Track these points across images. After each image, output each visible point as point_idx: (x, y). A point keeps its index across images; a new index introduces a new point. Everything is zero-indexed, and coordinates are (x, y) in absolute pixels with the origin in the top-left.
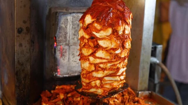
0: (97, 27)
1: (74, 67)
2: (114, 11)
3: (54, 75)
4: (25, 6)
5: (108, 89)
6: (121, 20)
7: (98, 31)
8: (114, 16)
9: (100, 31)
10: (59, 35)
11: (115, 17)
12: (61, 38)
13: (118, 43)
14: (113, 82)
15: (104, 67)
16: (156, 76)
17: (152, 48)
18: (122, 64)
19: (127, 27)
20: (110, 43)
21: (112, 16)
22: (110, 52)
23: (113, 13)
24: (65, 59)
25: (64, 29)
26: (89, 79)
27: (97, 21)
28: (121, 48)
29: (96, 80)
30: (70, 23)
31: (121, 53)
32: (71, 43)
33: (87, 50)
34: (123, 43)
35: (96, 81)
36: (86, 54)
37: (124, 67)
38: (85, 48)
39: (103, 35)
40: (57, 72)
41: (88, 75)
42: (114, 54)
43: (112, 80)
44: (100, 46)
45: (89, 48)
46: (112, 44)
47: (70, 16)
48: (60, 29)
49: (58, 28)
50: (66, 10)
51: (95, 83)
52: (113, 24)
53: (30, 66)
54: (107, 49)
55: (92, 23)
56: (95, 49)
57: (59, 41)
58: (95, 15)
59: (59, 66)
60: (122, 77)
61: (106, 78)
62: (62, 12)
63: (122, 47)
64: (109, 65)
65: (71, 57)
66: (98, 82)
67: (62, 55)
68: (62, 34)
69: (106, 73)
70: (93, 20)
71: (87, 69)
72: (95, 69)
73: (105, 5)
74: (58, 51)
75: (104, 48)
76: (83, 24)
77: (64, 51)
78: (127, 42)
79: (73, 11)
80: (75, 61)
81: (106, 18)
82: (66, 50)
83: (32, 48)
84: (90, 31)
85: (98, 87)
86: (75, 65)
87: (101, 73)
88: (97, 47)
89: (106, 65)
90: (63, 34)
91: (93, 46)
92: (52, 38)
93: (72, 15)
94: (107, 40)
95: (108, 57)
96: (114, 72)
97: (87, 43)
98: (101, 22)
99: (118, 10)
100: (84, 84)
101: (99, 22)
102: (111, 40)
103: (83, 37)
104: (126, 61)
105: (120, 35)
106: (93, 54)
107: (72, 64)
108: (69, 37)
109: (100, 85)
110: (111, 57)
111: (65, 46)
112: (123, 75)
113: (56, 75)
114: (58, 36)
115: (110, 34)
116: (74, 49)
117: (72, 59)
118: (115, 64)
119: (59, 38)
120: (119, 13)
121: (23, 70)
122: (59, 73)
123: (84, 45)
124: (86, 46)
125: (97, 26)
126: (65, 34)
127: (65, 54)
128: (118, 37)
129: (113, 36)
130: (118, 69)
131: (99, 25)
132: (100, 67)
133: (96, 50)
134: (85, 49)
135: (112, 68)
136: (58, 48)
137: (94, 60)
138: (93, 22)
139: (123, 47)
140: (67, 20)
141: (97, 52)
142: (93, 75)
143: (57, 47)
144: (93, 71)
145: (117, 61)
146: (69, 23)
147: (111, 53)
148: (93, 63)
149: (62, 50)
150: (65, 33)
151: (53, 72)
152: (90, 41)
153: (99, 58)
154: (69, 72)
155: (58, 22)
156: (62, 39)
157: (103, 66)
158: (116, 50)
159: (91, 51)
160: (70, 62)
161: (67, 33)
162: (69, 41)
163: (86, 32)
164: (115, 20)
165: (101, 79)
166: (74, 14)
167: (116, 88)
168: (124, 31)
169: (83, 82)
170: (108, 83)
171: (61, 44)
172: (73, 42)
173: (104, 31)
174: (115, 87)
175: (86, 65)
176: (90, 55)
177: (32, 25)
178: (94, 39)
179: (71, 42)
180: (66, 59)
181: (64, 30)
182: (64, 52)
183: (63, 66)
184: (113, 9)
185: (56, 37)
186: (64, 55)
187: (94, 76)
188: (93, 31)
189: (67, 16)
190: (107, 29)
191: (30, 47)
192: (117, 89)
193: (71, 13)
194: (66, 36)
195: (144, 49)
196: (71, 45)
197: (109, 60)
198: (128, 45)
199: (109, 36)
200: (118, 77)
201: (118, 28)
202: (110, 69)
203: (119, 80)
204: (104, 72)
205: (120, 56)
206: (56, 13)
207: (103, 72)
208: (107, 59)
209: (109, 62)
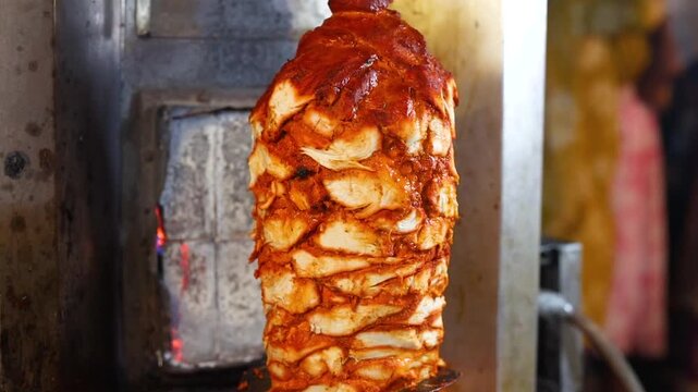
0: (319, 126)
1: (239, 329)
2: (385, 65)
3: (157, 362)
4: (33, 66)
5: (377, 382)
6: (413, 96)
7: (325, 143)
8: (385, 83)
9: (331, 140)
10: (174, 199)
11: (390, 86)
12: (184, 211)
13: (407, 187)
14: (393, 353)
15: (357, 291)
16: (565, 366)
17: (543, 255)
18: (426, 276)
19: (436, 124)
20: (373, 187)
21: (375, 84)
22: (375, 225)
23: (382, 71)
24: (201, 297)
25: (194, 174)
26: (298, 348)
27: (320, 104)
28: (420, 209)
29: (327, 348)
30: (215, 151)
31: (420, 232)
32: (222, 232)
33: (284, 224)
34: (425, 188)
35: (325, 351)
36: (281, 241)
37: (437, 292)
38: (277, 217)
39: (344, 158)
40: (171, 349)
41: (293, 329)
42: (393, 234)
43: (389, 347)
44: (334, 203)
45: (292, 218)
46: (382, 194)
47: (217, 124)
48: (177, 175)
49: (171, 170)
50: (200, 99)
51: (323, 361)
52: (382, 114)
53: (60, 314)
54: (363, 215)
55: (299, 112)
56: (317, 216)
57: (174, 222)
58: (309, 80)
59: (177, 328)
60: (431, 338)
61: (367, 339)
62: (183, 107)
63: (422, 206)
64: (375, 279)
65: (225, 288)
66: (333, 356)
67: (189, 281)
68: (187, 197)
69: (365, 315)
70: (303, 101)
71: (288, 303)
72: (321, 300)
73: (347, 46)
74: (170, 264)
75: (350, 212)
76: (263, 124)
77: (197, 264)
78: (441, 186)
79: (224, 104)
80: (242, 307)
81: (354, 90)
82: (204, 259)
83: (66, 239)
84: (291, 148)
85: (334, 377)
86: (241, 322)
87: (343, 318)
88: (325, 209)
89: (363, 282)
90: (192, 195)
91: (306, 204)
92: (147, 212)
93: (223, 118)
94: (362, 175)
95: (371, 249)
96: (397, 310)
97: (283, 198)
98: (333, 104)
99: (400, 61)
100: (278, 371)
101: (327, 105)
102: (378, 178)
103: (266, 174)
104: (442, 268)
105: (413, 156)
106: (308, 241)
107: (231, 317)
108: (215, 209)
109: (344, 365)
110: (383, 247)
111: (200, 244)
112: (435, 328)
113: (166, 363)
114: (169, 205)
115: (374, 155)
116: (236, 257)
117: (227, 297)
118: (397, 277)
119: (174, 213)
120: (402, 71)
121: (30, 328)
122: (180, 355)
123: (271, 209)
124: (278, 211)
125: (320, 122)
126: (200, 198)
127: (200, 277)
128: (404, 164)
129: (384, 162)
130: (412, 298)
131: (325, 120)
132: (338, 292)
133: (320, 222)
134: (277, 224)
135: (388, 294)
136: (171, 251)
137: (314, 264)
138: (303, 109)
139: (428, 208)
140: (205, 138)
141: (325, 228)
142: (313, 327)
143: (169, 249)
144: (310, 311)
145: (404, 263)
146: (211, 153)
147: (379, 232)
148: (312, 275)
149: (189, 262)
150: (198, 193)
151: (153, 352)
152: (293, 189)
153: (331, 253)
154: (217, 350)
155: (168, 144)
156: (185, 216)
157: (351, 286)
158: (401, 219)
159: (299, 229)
160: (222, 309)
161: (206, 193)
162: (214, 225)
163: (277, 155)
164: (389, 98)
165: (344, 342)
166: (232, 118)
167: (409, 379)
168: (427, 143)
169: (272, 362)
170: (375, 359)
171: (183, 236)
172: (230, 228)
173: (348, 141)
174: (402, 373)
175: (283, 288)
176: (298, 245)
177: (65, 144)
178: (311, 180)
179: (224, 227)
180: (205, 296)
181: (194, 180)
182: (195, 270)
183: (194, 327)
184: (380, 58)
185: (161, 209)
186: (195, 281)
187: (318, 332)
188: (305, 145)
189: (202, 122)
190: (358, 131)
191: (56, 231)
192: (413, 384)
193: (216, 112)
194: (200, 202)
195: (511, 244)
196: (225, 242)
197: (372, 260)
198: (446, 199)
199: (369, 159)
200: (413, 333)
201: (400, 129)
202: (381, 298)
203: (419, 345)
204: (354, 309)
205: (416, 241)
206: (161, 110)
207: (351, 313)
208: (366, 256)
209: (374, 268)
